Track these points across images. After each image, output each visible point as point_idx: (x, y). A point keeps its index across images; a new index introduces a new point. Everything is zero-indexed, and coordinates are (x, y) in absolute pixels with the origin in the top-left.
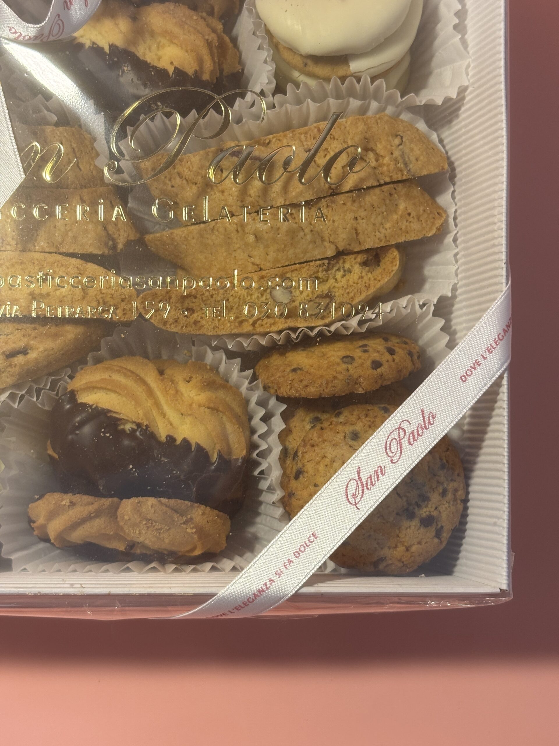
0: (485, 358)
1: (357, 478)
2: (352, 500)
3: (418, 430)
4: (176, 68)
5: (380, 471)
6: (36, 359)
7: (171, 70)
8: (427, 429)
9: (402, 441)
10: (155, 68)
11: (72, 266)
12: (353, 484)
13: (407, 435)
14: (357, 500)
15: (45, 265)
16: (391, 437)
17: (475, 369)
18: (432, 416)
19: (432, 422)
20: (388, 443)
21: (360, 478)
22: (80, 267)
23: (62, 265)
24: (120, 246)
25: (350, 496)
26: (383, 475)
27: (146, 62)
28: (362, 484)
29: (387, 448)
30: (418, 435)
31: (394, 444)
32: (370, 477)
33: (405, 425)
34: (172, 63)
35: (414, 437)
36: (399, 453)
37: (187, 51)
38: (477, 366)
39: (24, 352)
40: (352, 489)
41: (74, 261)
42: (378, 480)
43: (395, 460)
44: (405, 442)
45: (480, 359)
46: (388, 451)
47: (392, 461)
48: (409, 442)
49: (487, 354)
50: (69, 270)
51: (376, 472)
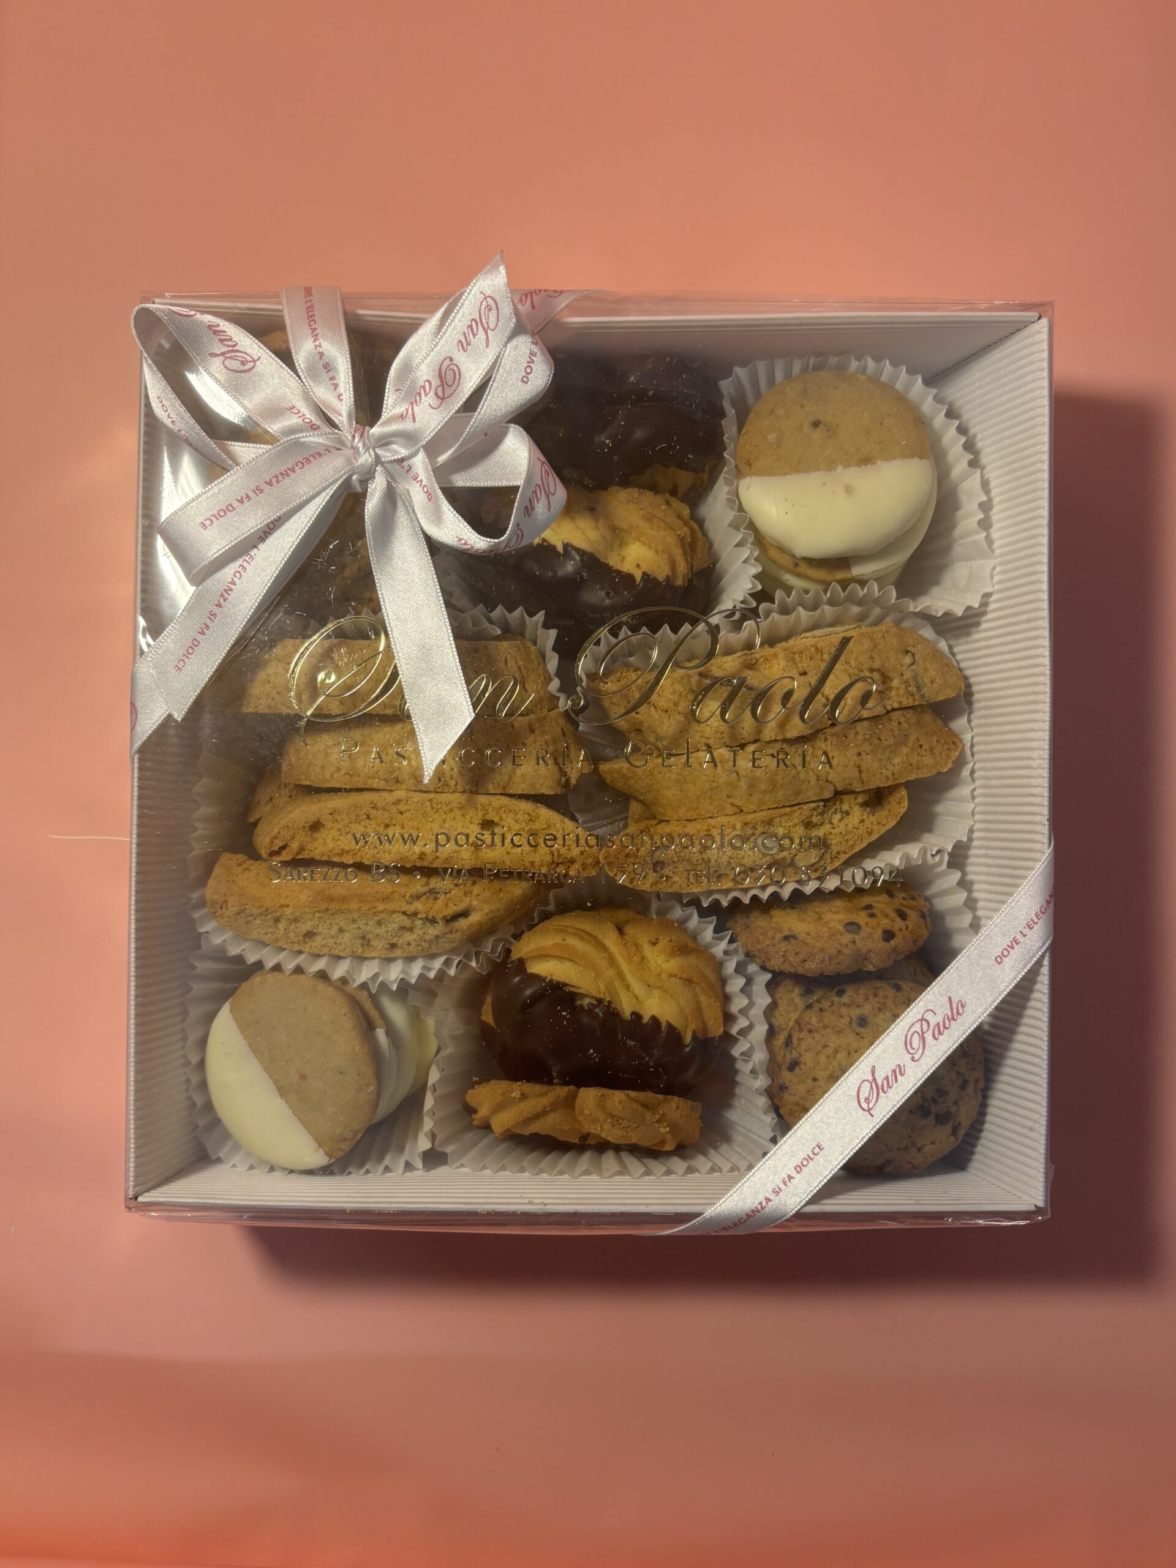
0: (1025, 936)
1: (870, 1078)
2: (864, 1105)
3: (944, 1022)
4: (644, 574)
5: (898, 1071)
6: (479, 922)
7: (638, 576)
8: (955, 1020)
9: (925, 1035)
10: (619, 572)
11: (521, 813)
12: (867, 1086)
13: (931, 1027)
14: (871, 1105)
15: (490, 811)
16: (912, 1030)
17: (1013, 948)
18: (962, 1005)
19: (961, 1011)
20: (909, 1037)
21: (875, 1079)
22: (531, 813)
23: (510, 811)
24: (573, 781)
25: (862, 1100)
26: (902, 1075)
27: (608, 565)
28: (877, 1086)
29: (907, 1043)
30: (945, 1028)
31: (916, 1039)
32: (887, 1078)
33: (929, 1016)
34: (638, 566)
35: (940, 1030)
36: (921, 1051)
37: (657, 552)
38: (1015, 945)
39: (465, 914)
40: (864, 1094)
41: (525, 806)
42: (896, 1081)
43: (916, 1057)
44: (929, 1036)
45: (1019, 937)
46: (909, 1046)
47: (913, 1059)
48: (934, 1036)
49: (1026, 931)
50: (518, 816)
51: (894, 1071)
